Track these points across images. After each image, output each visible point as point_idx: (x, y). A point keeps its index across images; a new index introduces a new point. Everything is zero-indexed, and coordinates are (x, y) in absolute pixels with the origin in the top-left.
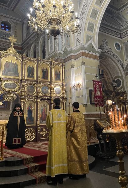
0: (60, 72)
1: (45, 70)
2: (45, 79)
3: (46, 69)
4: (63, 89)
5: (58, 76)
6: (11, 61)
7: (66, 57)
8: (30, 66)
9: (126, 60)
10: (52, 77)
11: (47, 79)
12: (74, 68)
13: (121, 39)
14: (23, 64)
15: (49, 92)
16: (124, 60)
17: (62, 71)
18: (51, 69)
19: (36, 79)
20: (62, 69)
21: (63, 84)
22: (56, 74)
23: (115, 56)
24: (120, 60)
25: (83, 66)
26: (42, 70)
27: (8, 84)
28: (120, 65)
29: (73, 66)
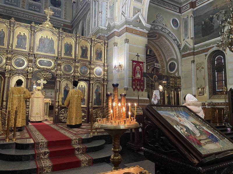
0: (101, 51)
1: (84, 48)
2: (84, 58)
3: (86, 47)
4: (104, 70)
5: (99, 55)
6: (47, 36)
7: (109, 33)
8: (67, 42)
9: (184, 39)
10: (92, 56)
11: (87, 58)
12: (117, 46)
13: (180, 14)
14: (59, 40)
15: (88, 72)
16: (182, 40)
17: (105, 49)
18: (91, 47)
19: (74, 58)
20: (104, 47)
21: (104, 65)
22: (97, 53)
23: (170, 35)
24: (176, 39)
25: (126, 44)
26: (82, 48)
27: (42, 61)
28: (176, 45)
29: (115, 44)
